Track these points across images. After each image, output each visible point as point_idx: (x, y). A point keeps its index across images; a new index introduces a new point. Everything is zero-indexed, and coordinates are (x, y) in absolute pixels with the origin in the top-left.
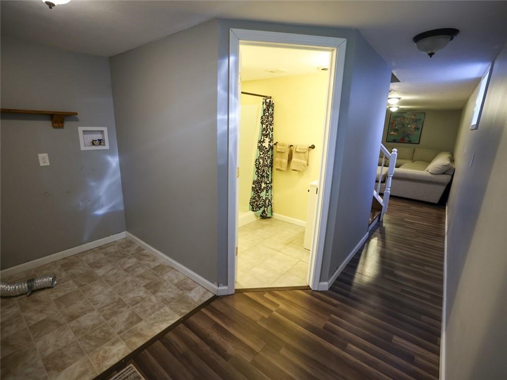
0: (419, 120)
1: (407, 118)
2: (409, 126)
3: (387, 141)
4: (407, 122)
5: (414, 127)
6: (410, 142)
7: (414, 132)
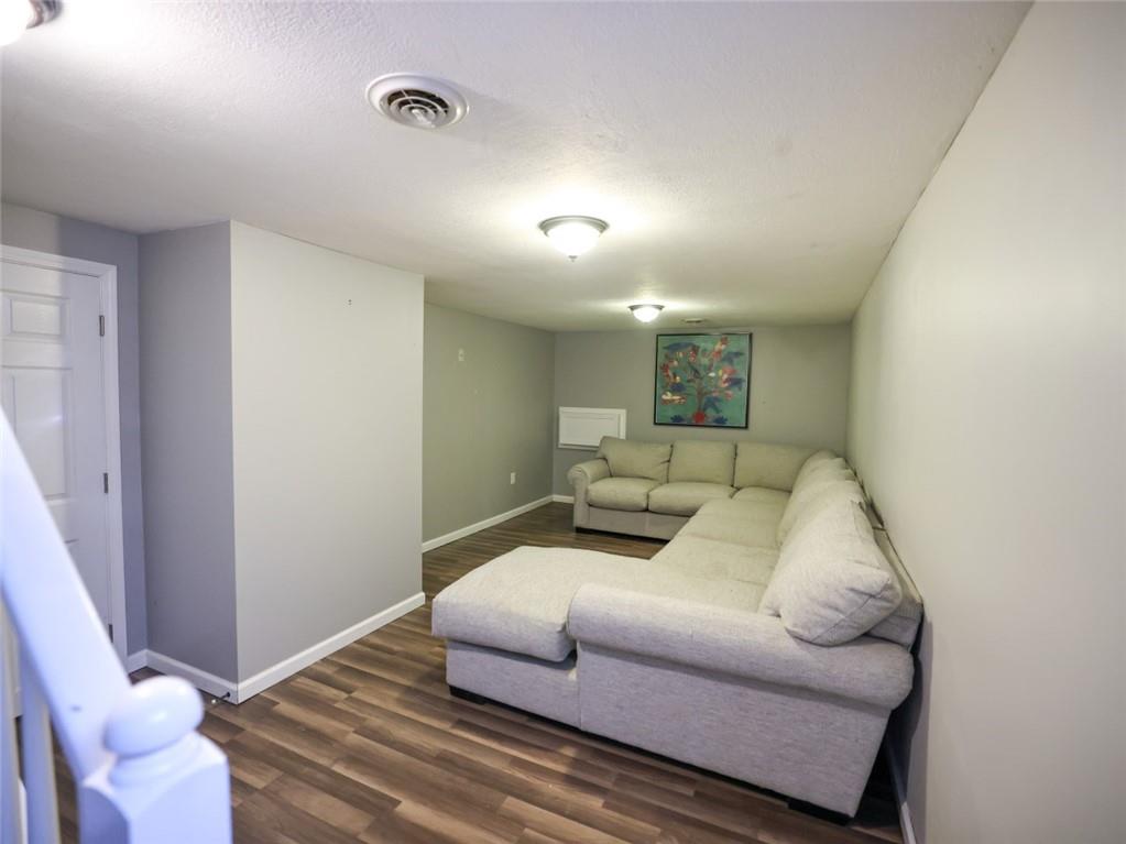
0: (738, 354)
1: (705, 350)
2: (712, 375)
3: (655, 424)
4: (705, 361)
5: (725, 376)
6: (720, 423)
7: (730, 392)
